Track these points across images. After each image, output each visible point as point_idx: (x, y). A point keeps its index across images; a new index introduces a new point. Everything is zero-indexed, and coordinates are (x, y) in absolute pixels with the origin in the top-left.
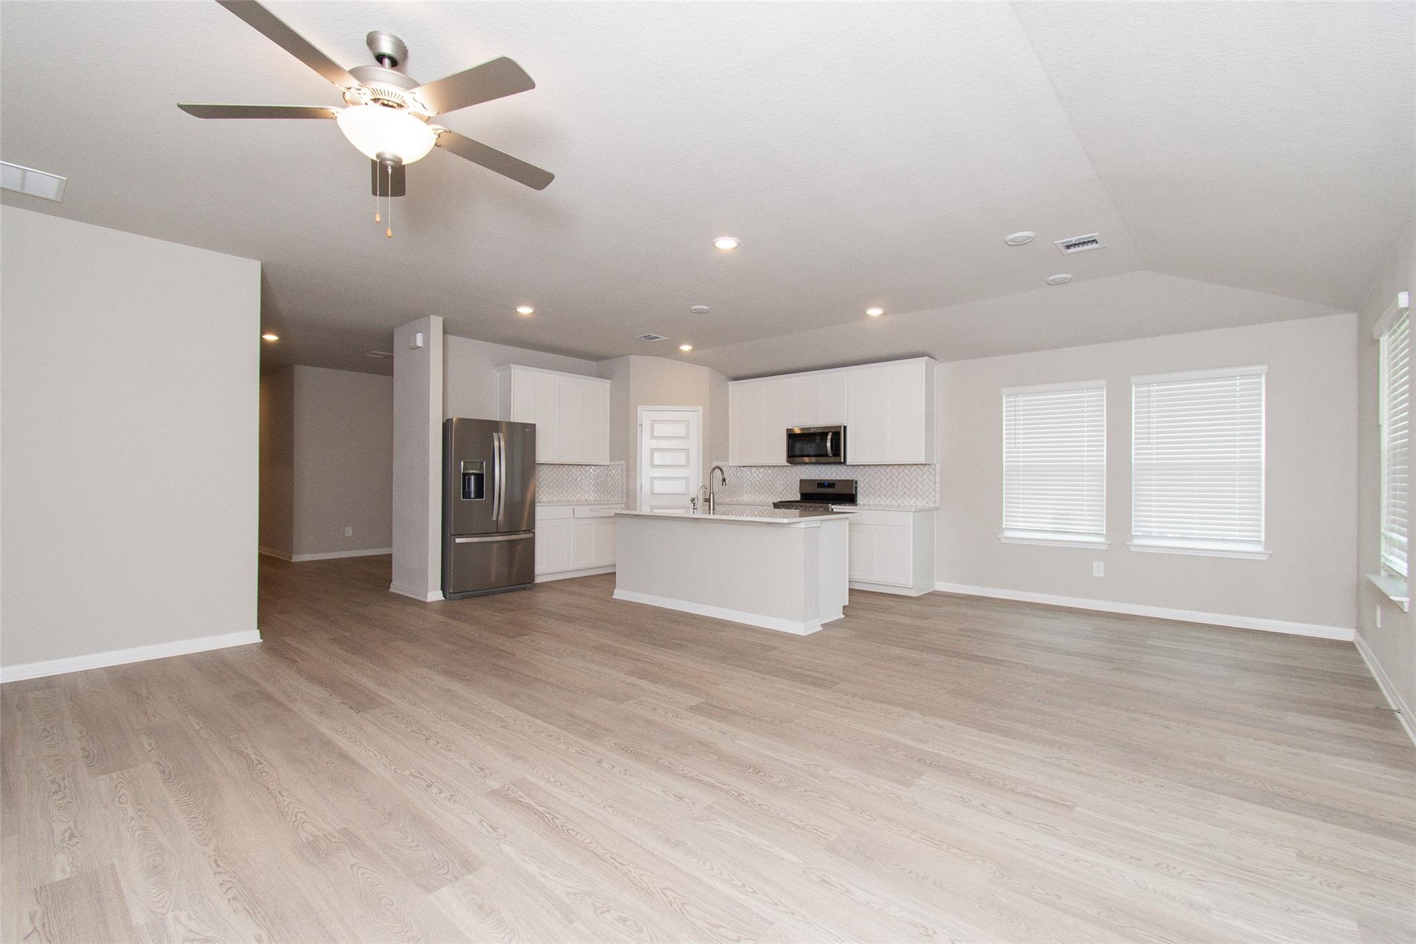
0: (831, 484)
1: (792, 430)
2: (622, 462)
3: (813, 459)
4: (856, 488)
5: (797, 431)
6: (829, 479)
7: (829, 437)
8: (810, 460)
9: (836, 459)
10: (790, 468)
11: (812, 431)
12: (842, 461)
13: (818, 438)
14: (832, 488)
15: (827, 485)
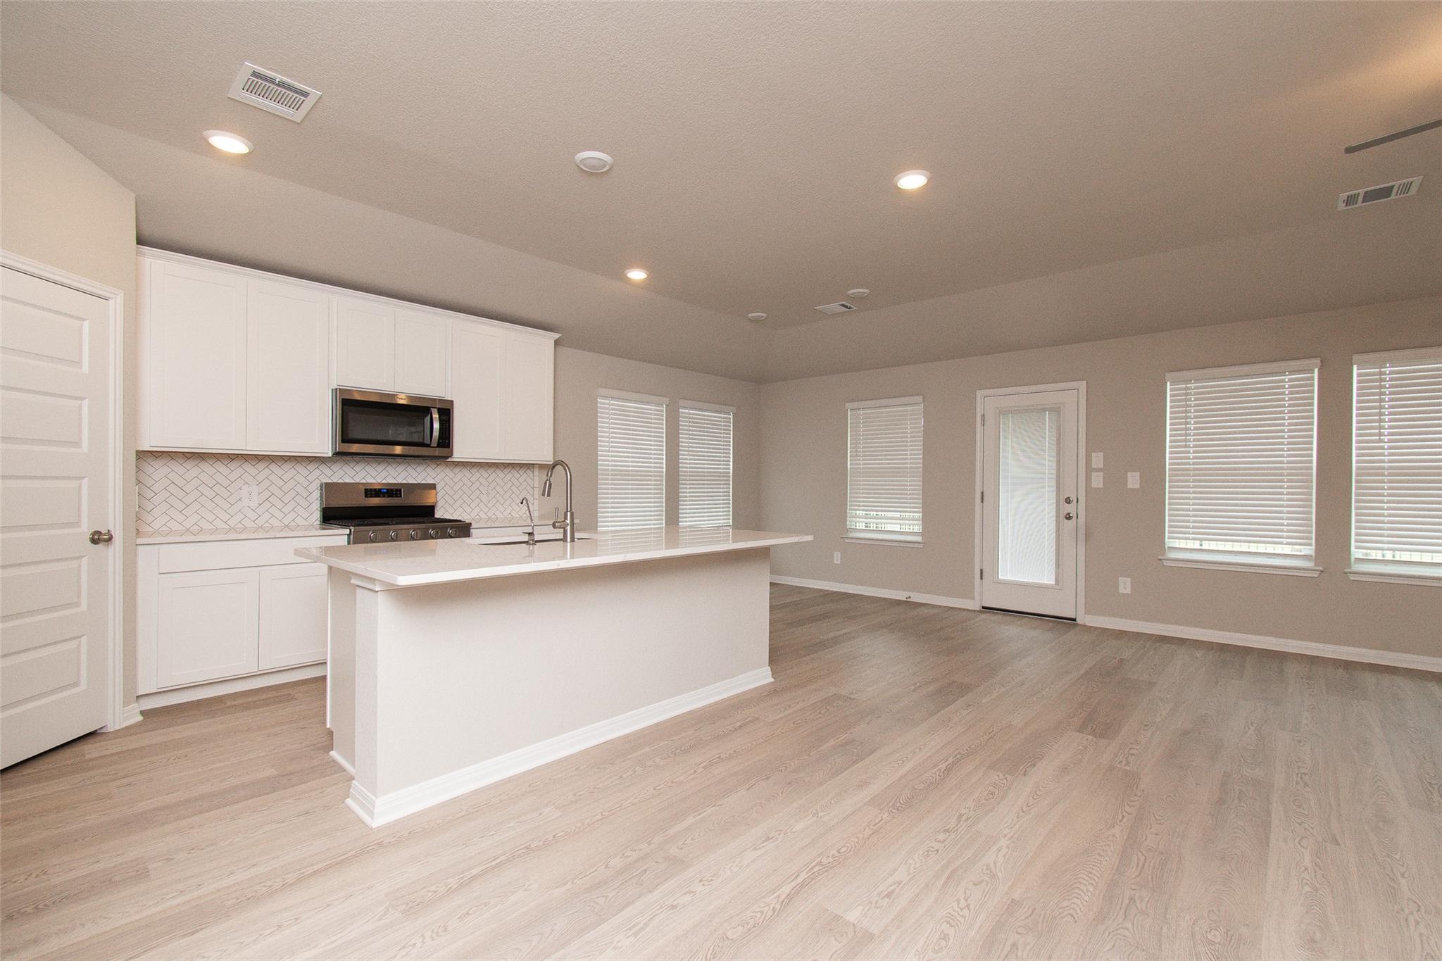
0: (397, 491)
7: (434, 416)
9: (444, 451)
14: (396, 496)
15: (384, 493)
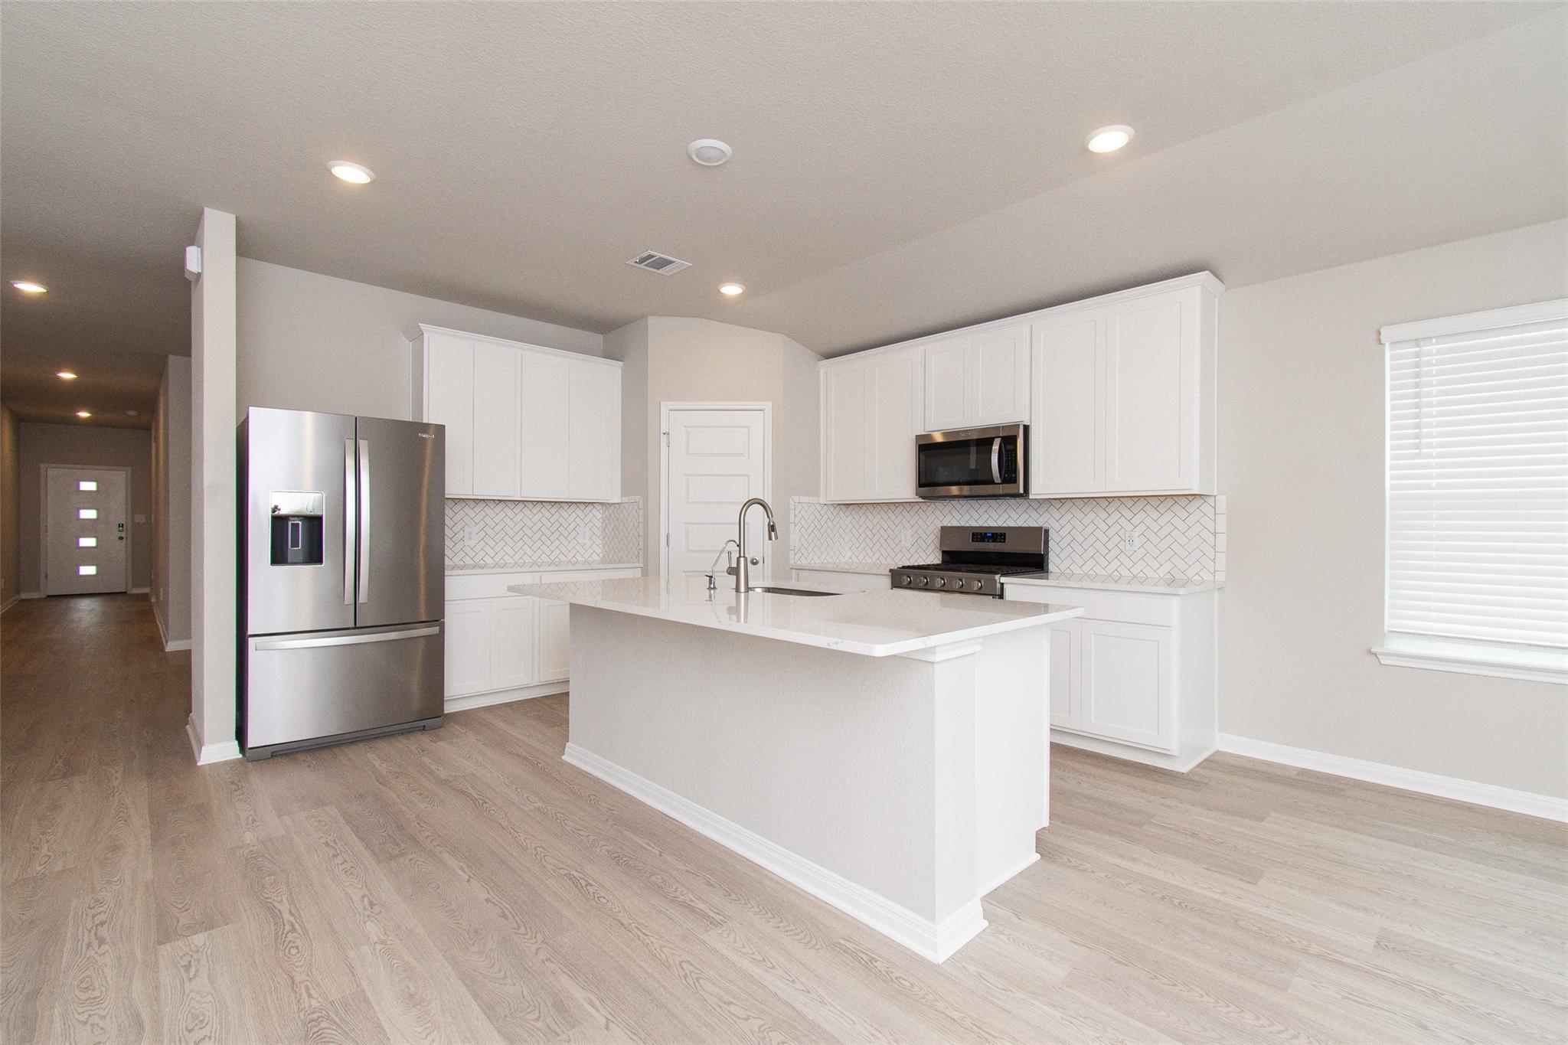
0: (998, 535)
1: (928, 436)
2: (638, 498)
3: (966, 490)
4: (1047, 543)
5: (939, 438)
6: (995, 525)
7: (996, 447)
8: (961, 490)
9: (1009, 488)
10: (924, 506)
11: (963, 437)
12: (1022, 491)
13: (973, 449)
14: (1000, 542)
15: (989, 537)
